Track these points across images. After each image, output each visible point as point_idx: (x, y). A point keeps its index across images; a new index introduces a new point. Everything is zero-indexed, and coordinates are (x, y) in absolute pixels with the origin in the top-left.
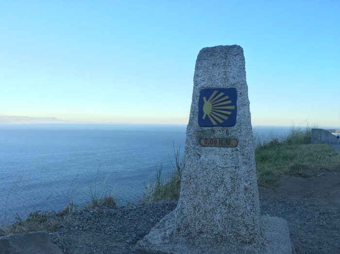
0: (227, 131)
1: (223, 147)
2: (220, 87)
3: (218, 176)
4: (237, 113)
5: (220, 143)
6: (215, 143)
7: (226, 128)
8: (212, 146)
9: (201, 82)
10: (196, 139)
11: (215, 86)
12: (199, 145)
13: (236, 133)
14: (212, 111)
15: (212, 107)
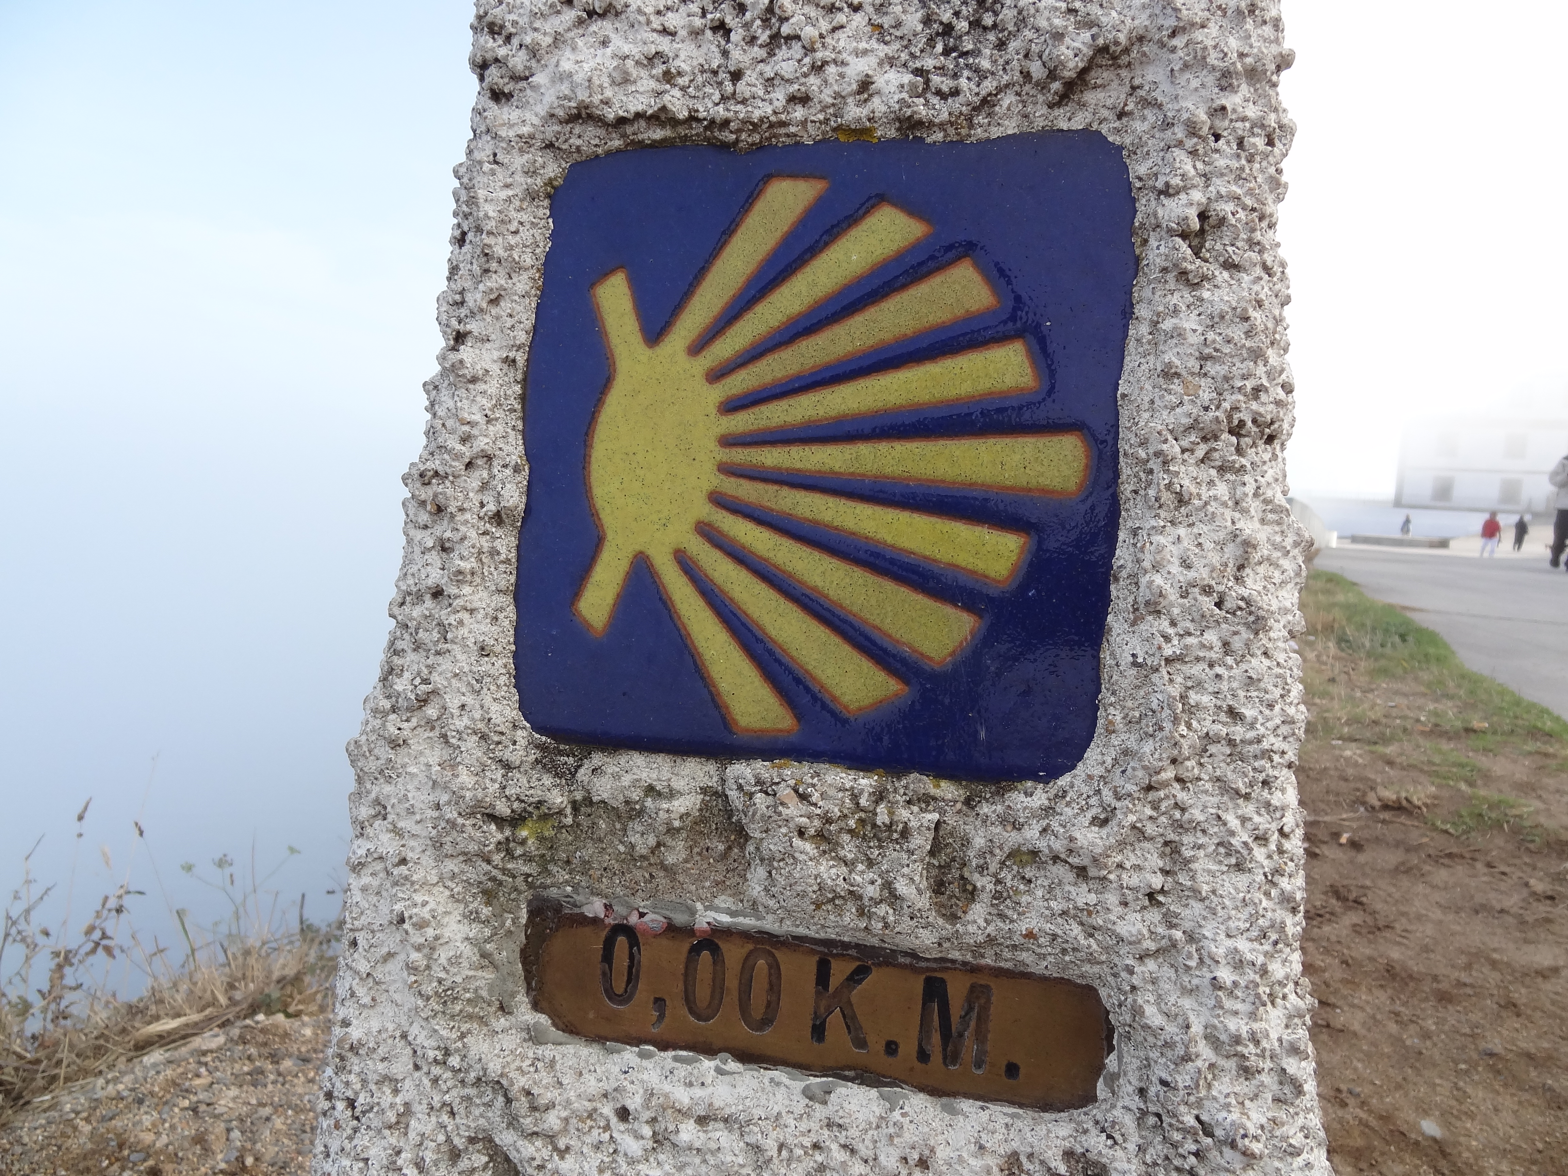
1: (870, 1080)
2: (859, 112)
4: (1123, 555)
5: (835, 1020)
6: (758, 1009)
7: (926, 801)
8: (710, 1051)
9: (558, 40)
10: (474, 930)
11: (780, 96)
12: (526, 1015)
13: (1084, 896)
14: (718, 500)
15: (728, 441)
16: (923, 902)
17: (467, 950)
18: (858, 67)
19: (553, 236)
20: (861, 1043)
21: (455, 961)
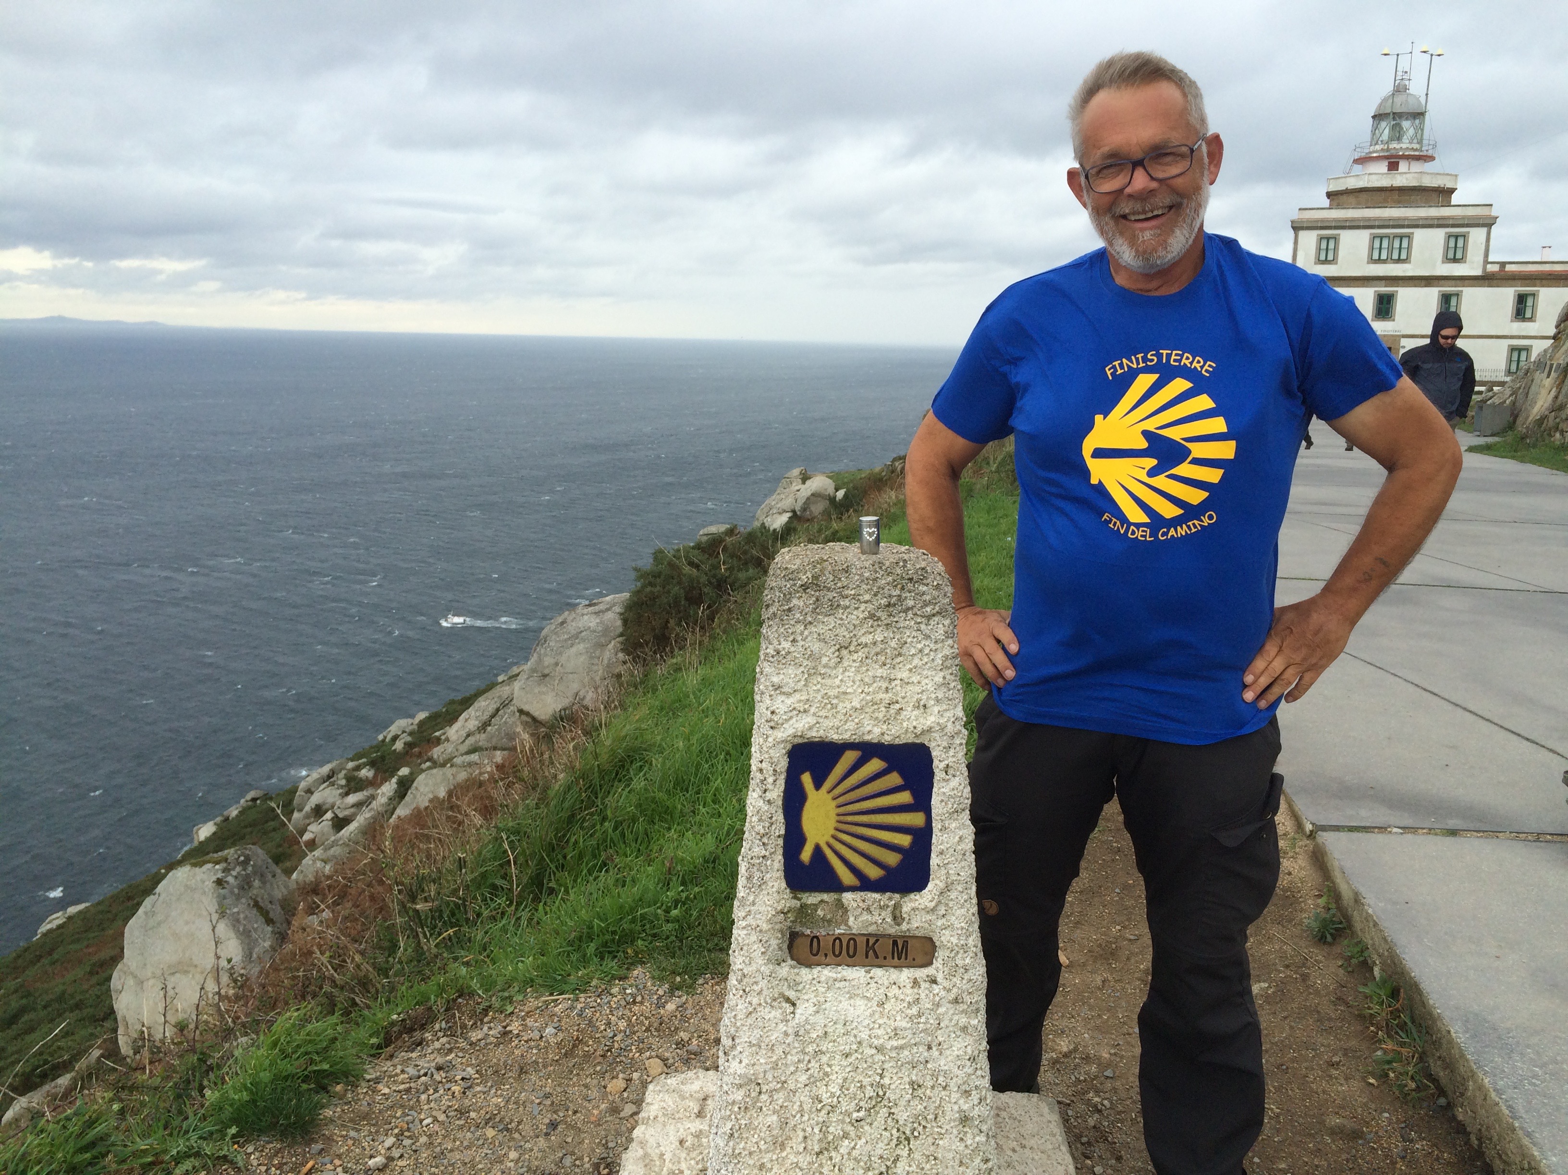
0: (897, 907)
1: (880, 966)
2: (867, 738)
3: (866, 1081)
4: (934, 840)
5: (871, 953)
6: (851, 953)
7: (890, 899)
8: (840, 965)
9: (791, 718)
10: (777, 941)
11: (849, 734)
12: (790, 962)
13: (929, 917)
14: (837, 829)
15: (838, 815)
16: (893, 923)
17: (776, 947)
18: (869, 728)
19: (789, 763)
20: (877, 957)
21: (773, 950)
